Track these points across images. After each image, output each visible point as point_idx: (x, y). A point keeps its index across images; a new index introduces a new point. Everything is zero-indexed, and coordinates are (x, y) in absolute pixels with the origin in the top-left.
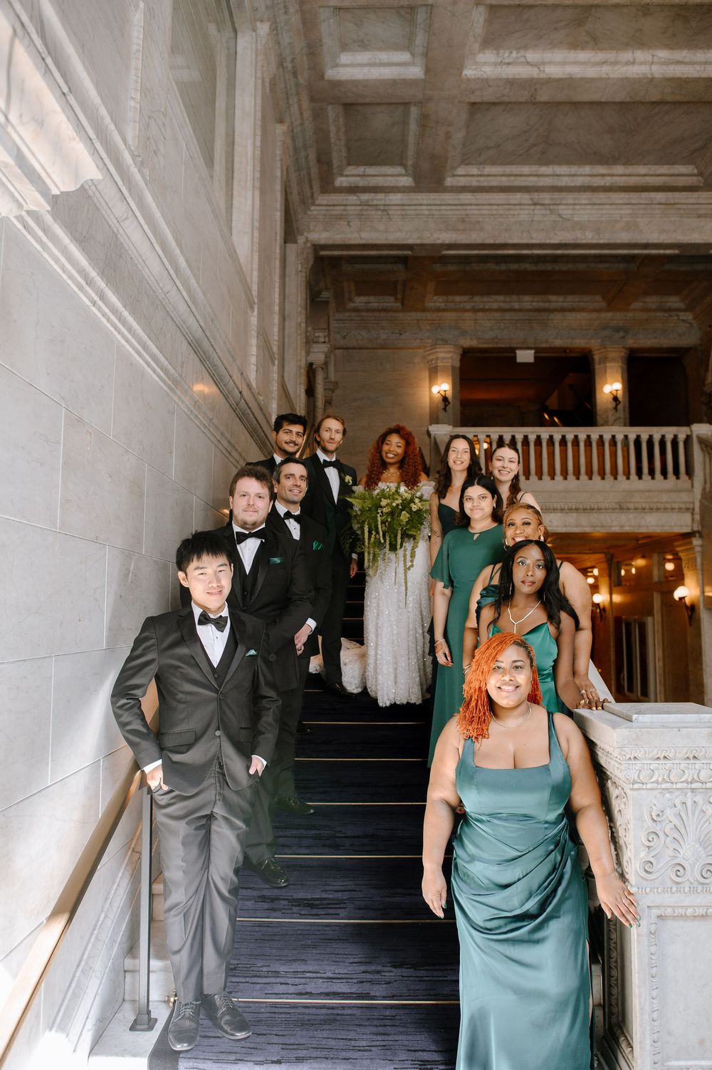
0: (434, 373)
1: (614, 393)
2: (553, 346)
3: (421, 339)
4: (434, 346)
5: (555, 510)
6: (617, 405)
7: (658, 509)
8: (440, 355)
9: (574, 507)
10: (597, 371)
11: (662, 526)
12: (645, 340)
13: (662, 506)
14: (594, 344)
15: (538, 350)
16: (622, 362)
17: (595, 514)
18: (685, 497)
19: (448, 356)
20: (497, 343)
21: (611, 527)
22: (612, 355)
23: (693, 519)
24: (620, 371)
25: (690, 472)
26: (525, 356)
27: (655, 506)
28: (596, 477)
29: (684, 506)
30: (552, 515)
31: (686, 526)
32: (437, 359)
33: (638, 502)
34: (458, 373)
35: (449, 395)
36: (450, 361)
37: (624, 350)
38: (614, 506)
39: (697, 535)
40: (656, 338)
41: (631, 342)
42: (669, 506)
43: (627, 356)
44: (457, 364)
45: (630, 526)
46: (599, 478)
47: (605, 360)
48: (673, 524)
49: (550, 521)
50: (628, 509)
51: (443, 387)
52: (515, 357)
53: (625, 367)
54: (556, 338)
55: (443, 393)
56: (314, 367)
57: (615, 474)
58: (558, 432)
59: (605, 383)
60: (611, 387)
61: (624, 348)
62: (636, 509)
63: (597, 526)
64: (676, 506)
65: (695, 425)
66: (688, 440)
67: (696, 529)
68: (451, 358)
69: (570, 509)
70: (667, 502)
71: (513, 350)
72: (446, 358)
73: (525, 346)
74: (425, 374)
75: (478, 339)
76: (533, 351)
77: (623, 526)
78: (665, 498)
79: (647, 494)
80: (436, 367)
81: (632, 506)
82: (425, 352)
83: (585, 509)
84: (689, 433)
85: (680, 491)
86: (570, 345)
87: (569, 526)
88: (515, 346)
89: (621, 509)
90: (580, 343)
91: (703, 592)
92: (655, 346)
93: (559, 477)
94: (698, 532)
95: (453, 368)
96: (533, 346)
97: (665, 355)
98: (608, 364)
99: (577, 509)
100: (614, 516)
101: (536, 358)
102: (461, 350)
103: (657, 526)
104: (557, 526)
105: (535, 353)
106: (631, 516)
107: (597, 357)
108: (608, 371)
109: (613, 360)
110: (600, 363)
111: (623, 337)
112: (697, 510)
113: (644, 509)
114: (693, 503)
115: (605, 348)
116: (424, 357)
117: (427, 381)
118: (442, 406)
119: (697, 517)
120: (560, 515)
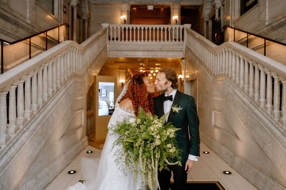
0: (122, 12)
1: (176, 19)
2: (158, 4)
3: (118, 2)
4: (122, 4)
5: (140, 51)
6: (177, 23)
7: (172, 51)
8: (124, 7)
9: (146, 50)
10: (171, 13)
11: (174, 56)
12: (186, 3)
13: (174, 50)
14: (170, 4)
15: (154, 6)
16: (179, 10)
17: (153, 52)
18: (180, 47)
19: (126, 7)
20: (141, 3)
21: (158, 56)
22: (176, 7)
23: (183, 54)
24: (178, 12)
25: (183, 40)
26: (150, 8)
27: (171, 50)
28: (154, 41)
29: (180, 50)
30: (140, 52)
31: (181, 56)
32: (123, 8)
33: (166, 48)
34: (129, 12)
35: (126, 19)
36: (127, 9)
37: (180, 6)
38: (159, 49)
39: (184, 59)
40: (190, 2)
41: (182, 3)
42: (176, 50)
43: (181, 8)
44: (129, 10)
45: (164, 56)
46: (155, 41)
47: (174, 9)
48: (177, 55)
49: (139, 54)
50: (163, 51)
51: (124, 17)
52: (147, 8)
53: (180, 11)
54: (159, 2)
55: (124, 19)
56: (73, 6)
57: (160, 40)
58: (142, 26)
59: (173, 16)
60: (175, 17)
61: (179, 5)
62: (166, 51)
63: (153, 56)
64: (178, 50)
65: (185, 24)
66: (183, 29)
67: (184, 57)
68: (127, 8)
69: (145, 50)
70: (175, 49)
71: (146, 6)
72: (125, 8)
73: (149, 4)
74: (120, 13)
75: (136, 2)
76: (153, 6)
77: (162, 56)
78: (174, 47)
79: (169, 46)
80: (122, 11)
81: (164, 50)
82: (120, 6)
83: (150, 51)
84: (183, 27)
85: (179, 45)
86: (163, 4)
87: (145, 56)
88: (146, 4)
89: (161, 51)
90: (166, 3)
91: (185, 76)
92: (189, 5)
93: (142, 41)
94: (184, 58)
95: (128, 11)
96: (152, 4)
97: (193, 8)
98: (175, 10)
99: (147, 51)
100: (159, 52)
101: (154, 8)
102: (130, 5)
103: (172, 56)
104: (141, 56)
105: (154, 7)
106: (164, 53)
107: (171, 8)
108: (175, 12)
109: (176, 9)
110: (172, 10)
111: (180, 2)
112: (184, 51)
113: (168, 51)
114: (183, 49)
115: (174, 5)
116: (119, 8)
117: (120, 15)
118: (124, 22)
119: (184, 53)
120: (142, 52)
